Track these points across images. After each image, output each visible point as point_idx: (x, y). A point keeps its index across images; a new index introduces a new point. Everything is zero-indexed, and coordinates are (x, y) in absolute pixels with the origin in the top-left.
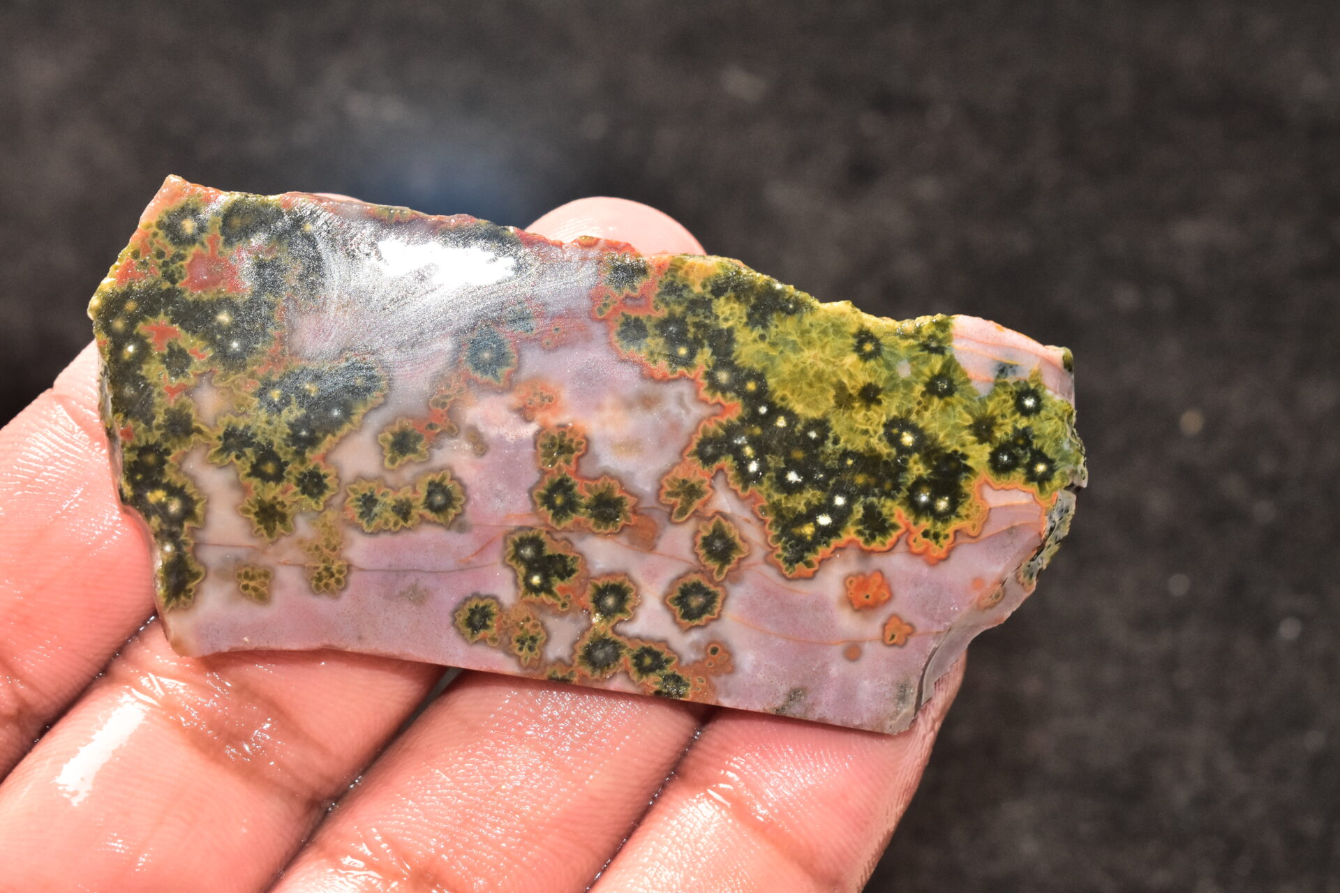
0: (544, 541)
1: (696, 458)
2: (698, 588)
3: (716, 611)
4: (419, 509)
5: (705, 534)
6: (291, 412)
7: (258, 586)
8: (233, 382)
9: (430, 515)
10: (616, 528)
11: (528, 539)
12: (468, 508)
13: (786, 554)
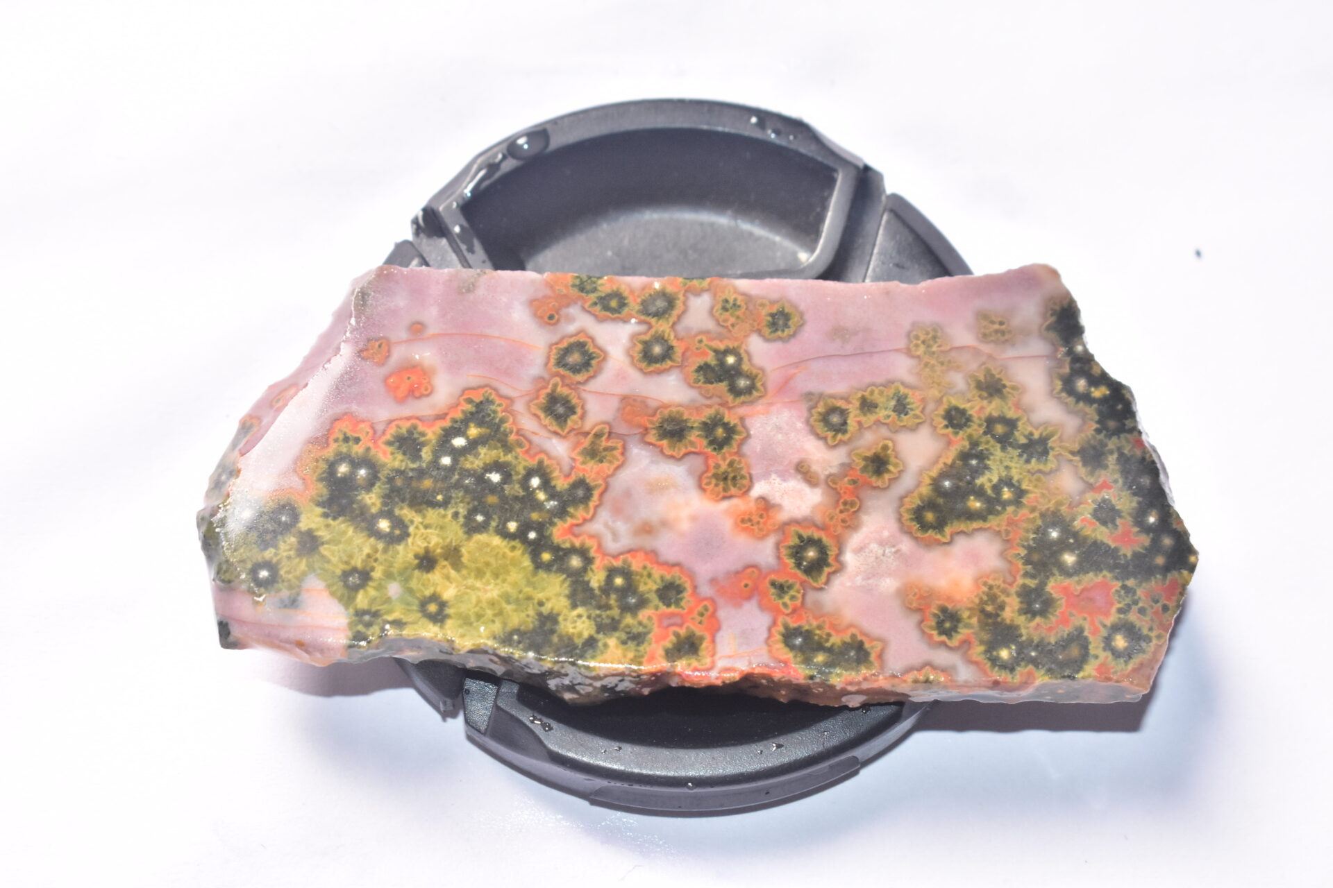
0: (729, 394)
1: (592, 484)
2: (576, 369)
3: (554, 351)
4: (853, 409)
5: (574, 417)
6: (990, 481)
7: (991, 325)
8: (1049, 501)
9: (841, 404)
10: (661, 412)
11: (745, 394)
12: (805, 414)
13: (493, 407)
